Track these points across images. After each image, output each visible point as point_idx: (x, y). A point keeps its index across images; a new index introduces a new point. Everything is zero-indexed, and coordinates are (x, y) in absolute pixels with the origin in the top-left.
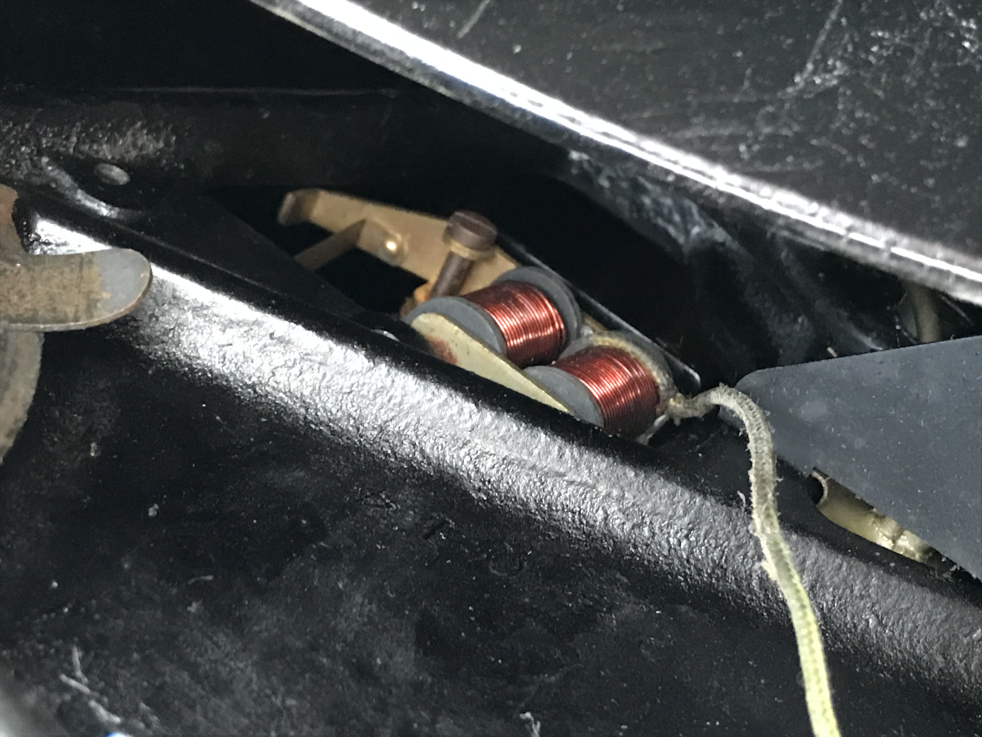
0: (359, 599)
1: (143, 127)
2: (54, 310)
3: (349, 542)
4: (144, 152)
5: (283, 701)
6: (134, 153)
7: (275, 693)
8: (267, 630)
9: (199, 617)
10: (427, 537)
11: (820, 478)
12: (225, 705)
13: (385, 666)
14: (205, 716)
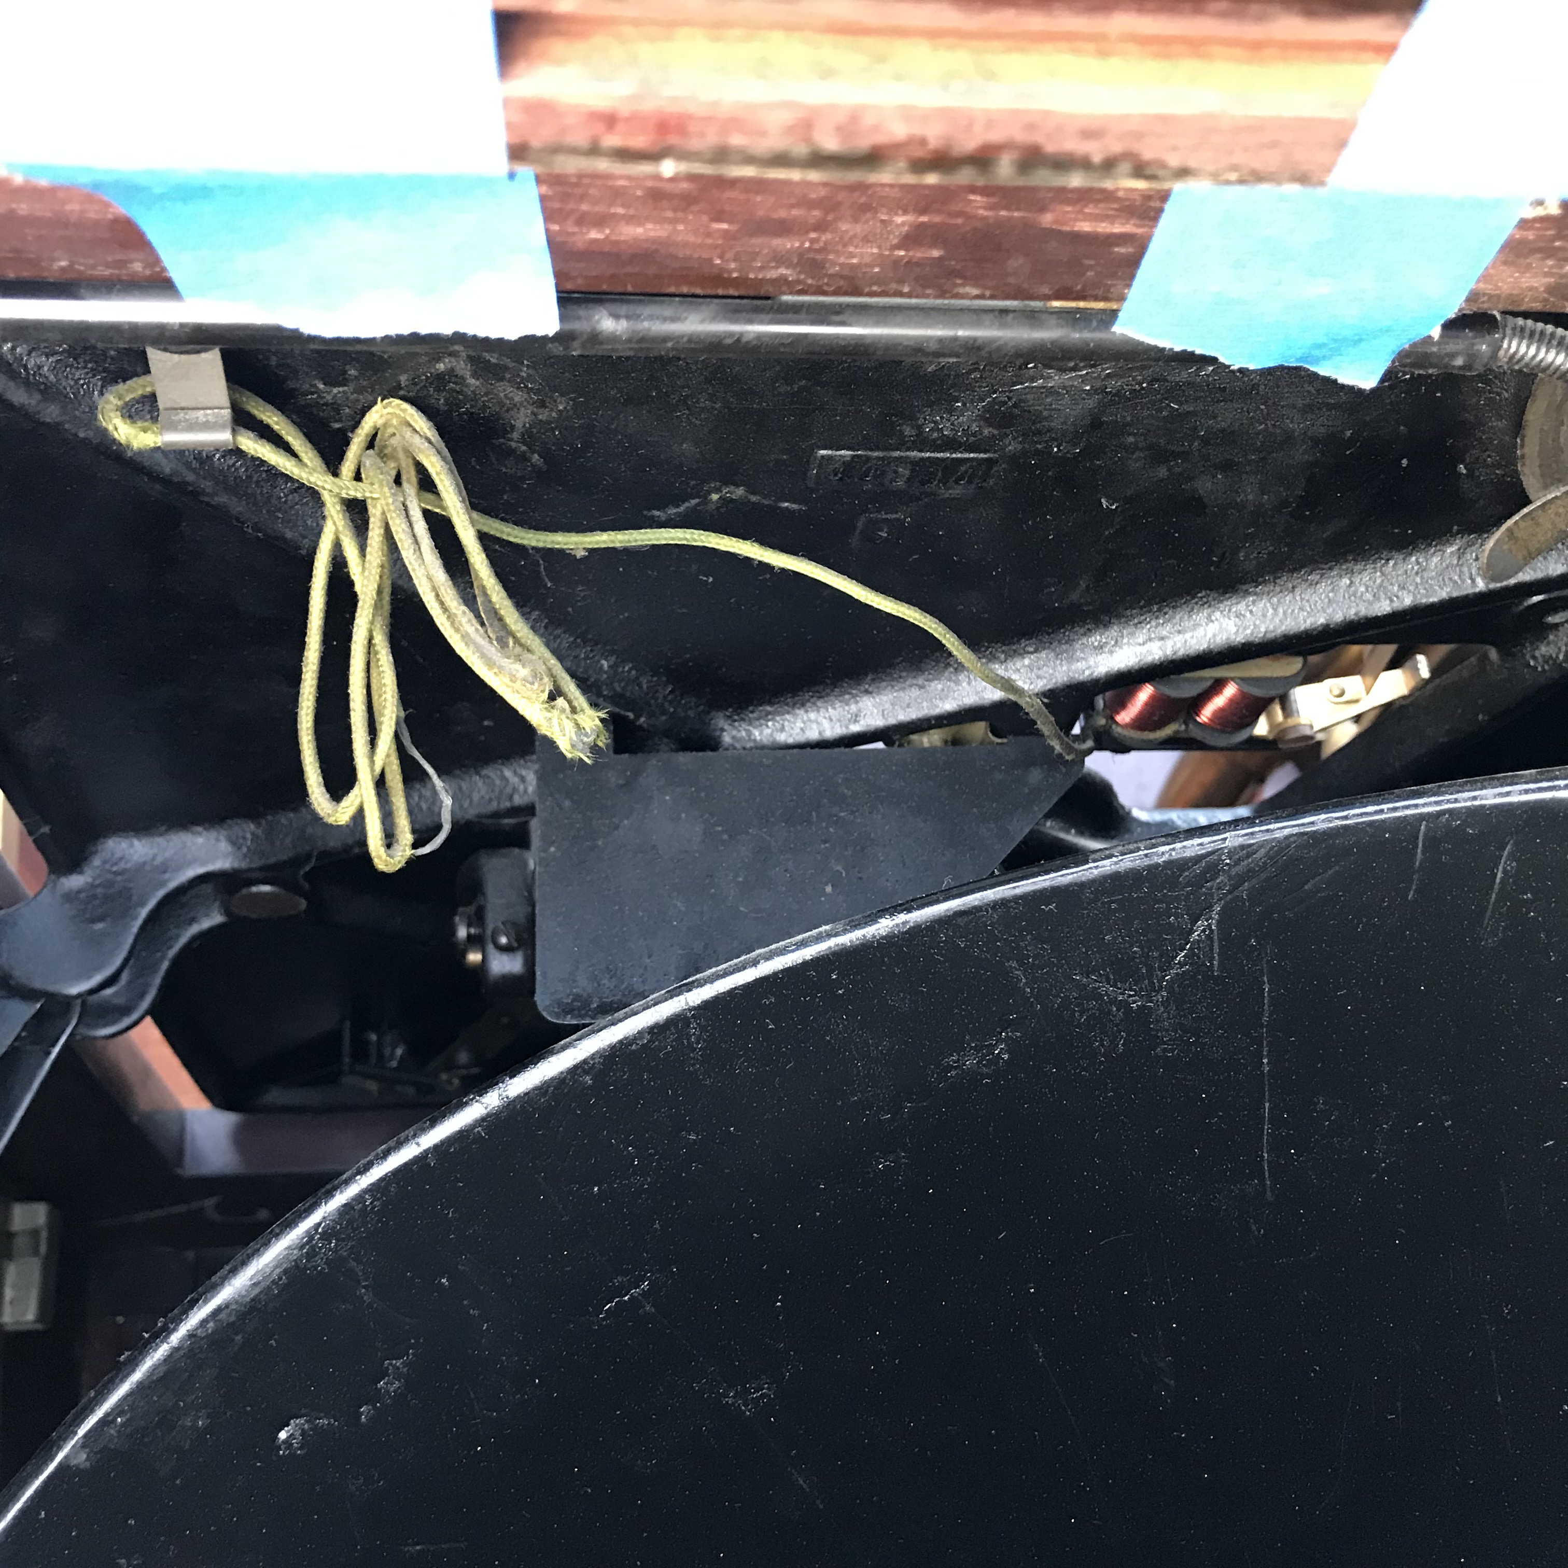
0: (1250, 497)
1: (1557, 657)
2: (1533, 519)
3: (1274, 520)
4: (1545, 642)
5: (1266, 425)
6: (1551, 637)
7: (1274, 425)
8: (1298, 450)
9: (1342, 432)
10: (1224, 554)
11: (999, 741)
12: (1300, 403)
13: (1214, 476)
14: (1309, 392)
